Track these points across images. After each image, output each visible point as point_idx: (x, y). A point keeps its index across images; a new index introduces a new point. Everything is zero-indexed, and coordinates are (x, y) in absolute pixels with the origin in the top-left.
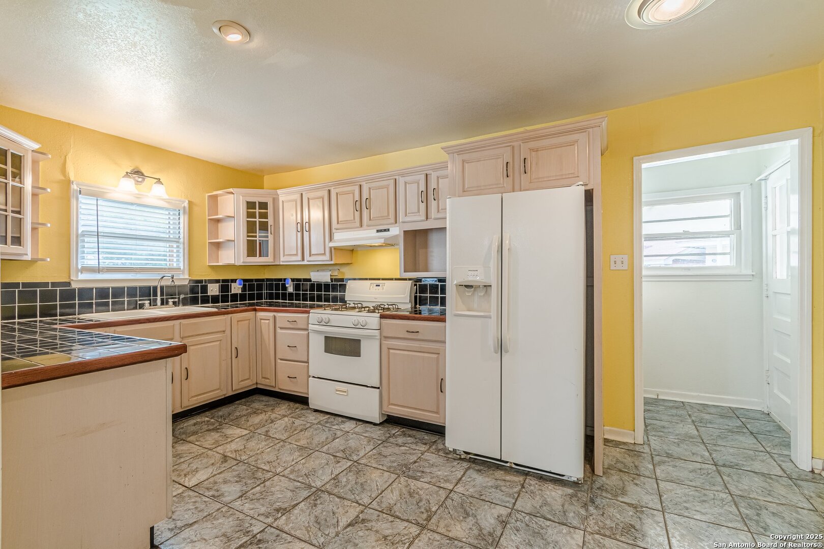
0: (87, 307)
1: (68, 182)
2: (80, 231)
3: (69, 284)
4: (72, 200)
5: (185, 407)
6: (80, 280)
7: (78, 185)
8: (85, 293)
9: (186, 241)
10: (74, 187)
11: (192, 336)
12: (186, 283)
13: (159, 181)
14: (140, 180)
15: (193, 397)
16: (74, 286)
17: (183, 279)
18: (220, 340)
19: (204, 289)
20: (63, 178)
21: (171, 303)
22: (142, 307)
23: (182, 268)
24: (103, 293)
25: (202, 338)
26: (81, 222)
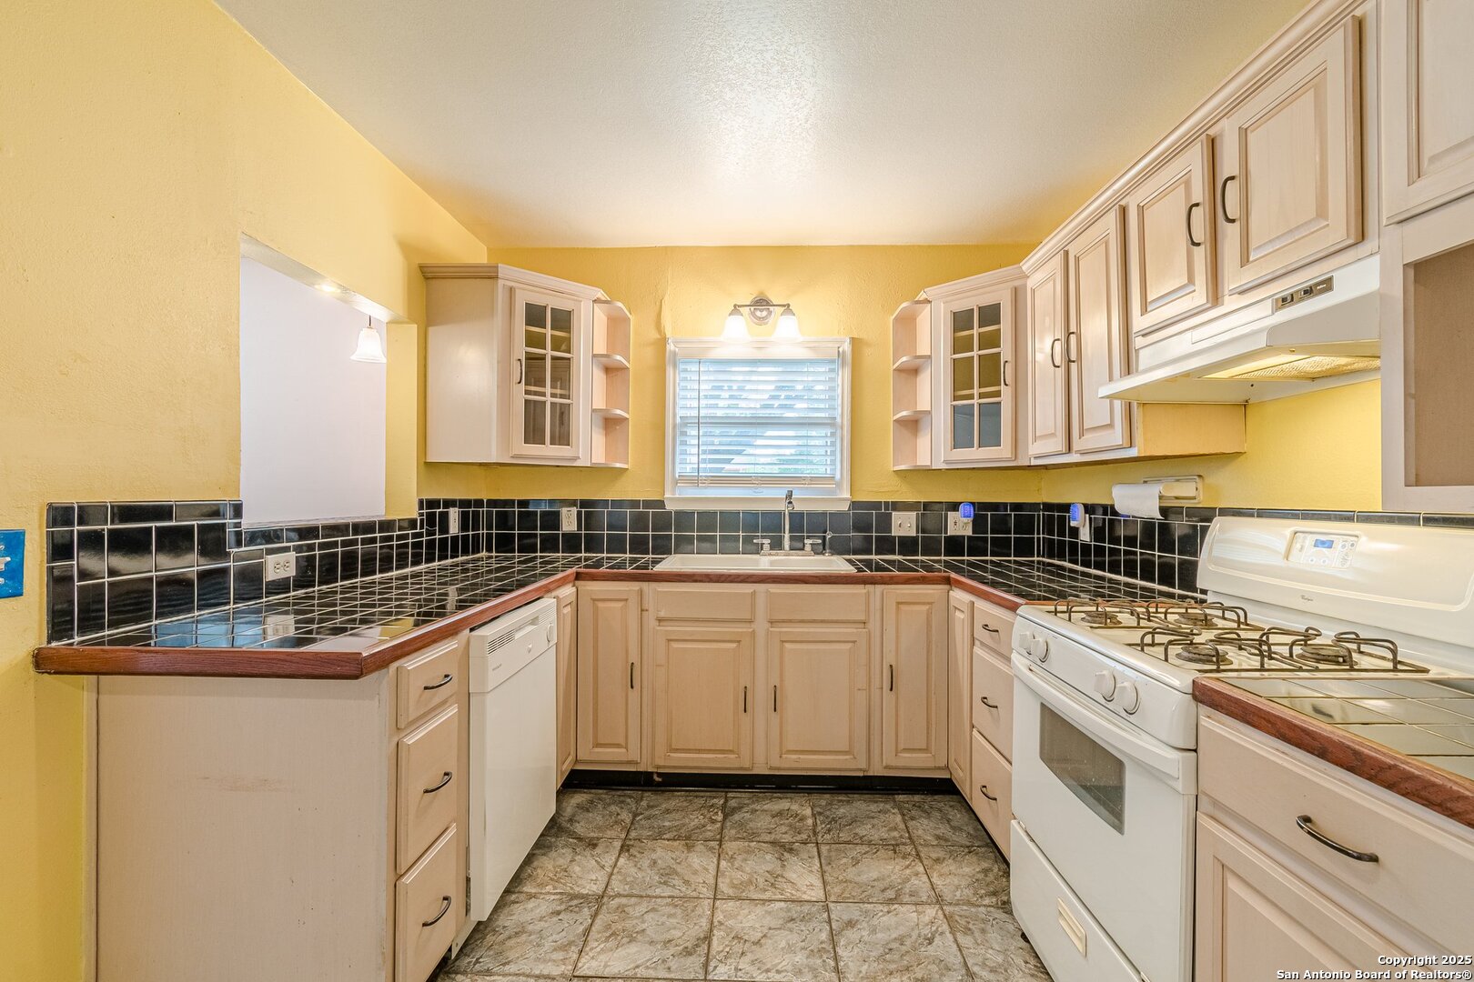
0: (683, 545)
1: (663, 341)
2: (678, 420)
3: (661, 504)
4: (668, 368)
5: (771, 768)
6: (677, 498)
7: (675, 343)
8: (683, 518)
9: (845, 423)
10: (671, 347)
12: (845, 507)
13: (787, 308)
14: (765, 313)
15: (789, 752)
16: (669, 507)
17: (838, 500)
18: (854, 642)
19: (885, 522)
20: (659, 337)
21: (808, 548)
22: (758, 550)
23: (838, 476)
24: (707, 520)
25: (812, 630)
26: (680, 403)
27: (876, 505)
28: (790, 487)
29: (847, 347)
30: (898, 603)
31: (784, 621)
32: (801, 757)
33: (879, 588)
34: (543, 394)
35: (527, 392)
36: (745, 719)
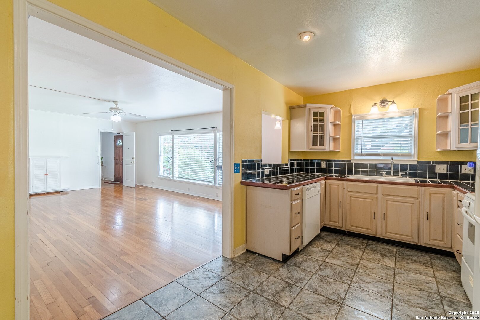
0: (357, 173)
1: (351, 115)
2: (355, 137)
3: (350, 161)
4: (352, 123)
5: (383, 236)
6: (355, 159)
7: (355, 116)
8: (357, 165)
9: (416, 136)
10: (353, 117)
11: (390, 195)
12: (415, 163)
13: (393, 102)
14: (385, 104)
15: (389, 233)
16: (352, 162)
17: (413, 160)
18: (413, 203)
19: (432, 168)
20: (349, 115)
21: (400, 175)
22: (381, 175)
23: (413, 153)
24: (365, 166)
25: (397, 198)
26: (356, 133)
27: (429, 162)
28: (392, 156)
29: (417, 111)
30: (430, 193)
31: (387, 195)
32: (393, 235)
33: (423, 188)
34: (317, 134)
35: (313, 133)
36: (374, 221)
